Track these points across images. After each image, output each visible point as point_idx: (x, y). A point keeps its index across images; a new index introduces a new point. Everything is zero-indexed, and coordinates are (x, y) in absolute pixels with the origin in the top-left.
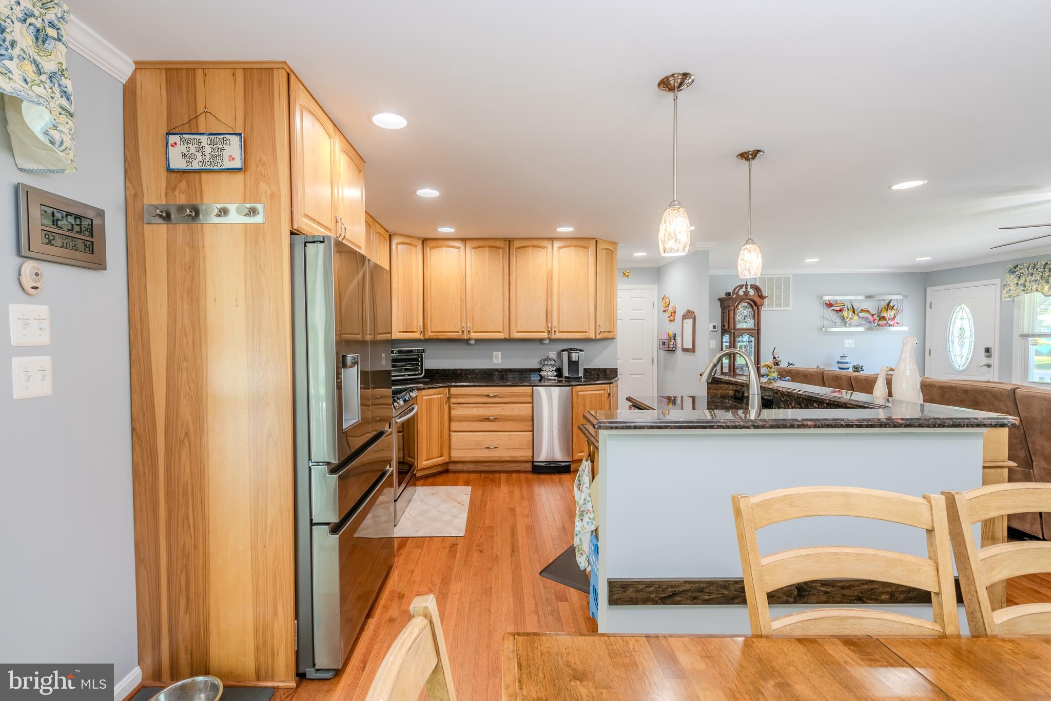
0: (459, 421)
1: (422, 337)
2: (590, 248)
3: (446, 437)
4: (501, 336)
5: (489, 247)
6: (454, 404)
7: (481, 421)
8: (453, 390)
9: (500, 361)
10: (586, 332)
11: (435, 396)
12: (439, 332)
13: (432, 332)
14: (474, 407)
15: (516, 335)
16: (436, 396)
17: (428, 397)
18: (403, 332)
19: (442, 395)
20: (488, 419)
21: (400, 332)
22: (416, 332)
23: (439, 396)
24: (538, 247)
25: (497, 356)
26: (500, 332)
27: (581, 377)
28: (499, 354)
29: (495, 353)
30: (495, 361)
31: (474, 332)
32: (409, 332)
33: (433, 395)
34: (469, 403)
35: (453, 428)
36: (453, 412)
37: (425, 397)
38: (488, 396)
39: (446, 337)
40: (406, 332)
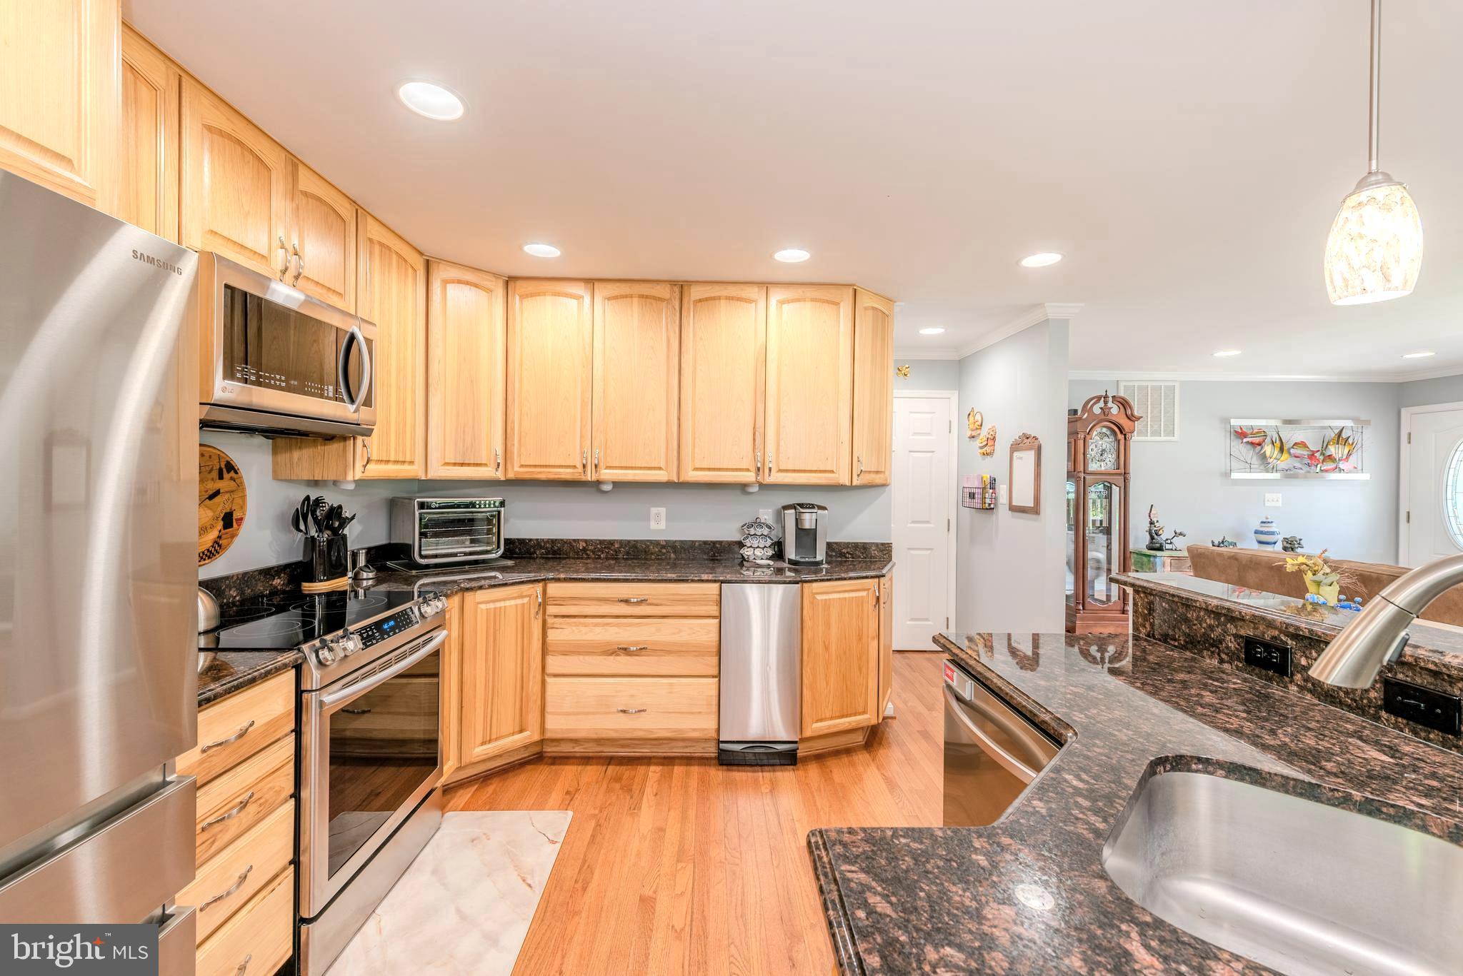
0: (565, 653)
1: (500, 475)
2: (842, 304)
3: (534, 687)
4: (661, 476)
5: (641, 296)
6: (556, 616)
7: (611, 654)
8: (554, 589)
9: (663, 525)
10: (832, 472)
11: (508, 603)
12: (535, 466)
13: (522, 466)
14: (596, 625)
15: (692, 476)
16: (513, 602)
17: (492, 606)
18: (455, 464)
19: (526, 600)
20: (625, 649)
21: (447, 464)
22: (485, 465)
23: (519, 602)
24: (739, 299)
25: (658, 515)
26: (660, 468)
27: (820, 563)
28: (662, 510)
29: (654, 510)
30: (653, 525)
31: (608, 468)
32: (469, 465)
33: (504, 600)
34: (586, 617)
35: (549, 670)
36: (552, 635)
37: (483, 607)
38: (627, 601)
39: (552, 477)
40: (462, 465)
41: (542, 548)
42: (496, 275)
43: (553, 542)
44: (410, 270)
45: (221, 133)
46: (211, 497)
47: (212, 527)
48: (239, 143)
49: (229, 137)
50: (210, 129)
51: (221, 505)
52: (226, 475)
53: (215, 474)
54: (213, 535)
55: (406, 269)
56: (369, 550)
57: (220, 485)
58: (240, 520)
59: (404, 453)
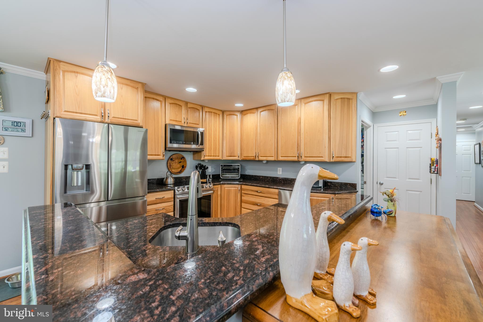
0: (245, 203)
1: (240, 159)
2: (325, 100)
3: (238, 210)
4: (272, 159)
6: (244, 193)
7: (254, 205)
8: (244, 187)
9: (281, 173)
10: (322, 157)
11: (232, 188)
12: (246, 157)
13: (244, 157)
14: (251, 197)
15: (281, 158)
16: (233, 188)
17: (228, 188)
18: (229, 156)
19: (236, 188)
20: (257, 204)
21: (227, 156)
22: (236, 156)
23: (235, 188)
25: (280, 170)
26: (273, 157)
28: (281, 169)
29: (279, 169)
30: (278, 173)
31: (261, 157)
32: (232, 156)
33: (231, 187)
34: (249, 194)
35: (243, 206)
36: (243, 198)
37: (226, 188)
38: (257, 192)
39: (249, 159)
40: (231, 156)
41: (253, 177)
42: (238, 111)
43: (255, 176)
44: (218, 115)
45: (172, 103)
46: (180, 163)
47: (180, 168)
48: (176, 104)
49: (174, 104)
50: (170, 104)
51: (182, 164)
52: (182, 159)
53: (180, 159)
54: (180, 169)
55: (216, 115)
56: (212, 175)
57: (181, 161)
58: (185, 167)
59: (216, 154)
